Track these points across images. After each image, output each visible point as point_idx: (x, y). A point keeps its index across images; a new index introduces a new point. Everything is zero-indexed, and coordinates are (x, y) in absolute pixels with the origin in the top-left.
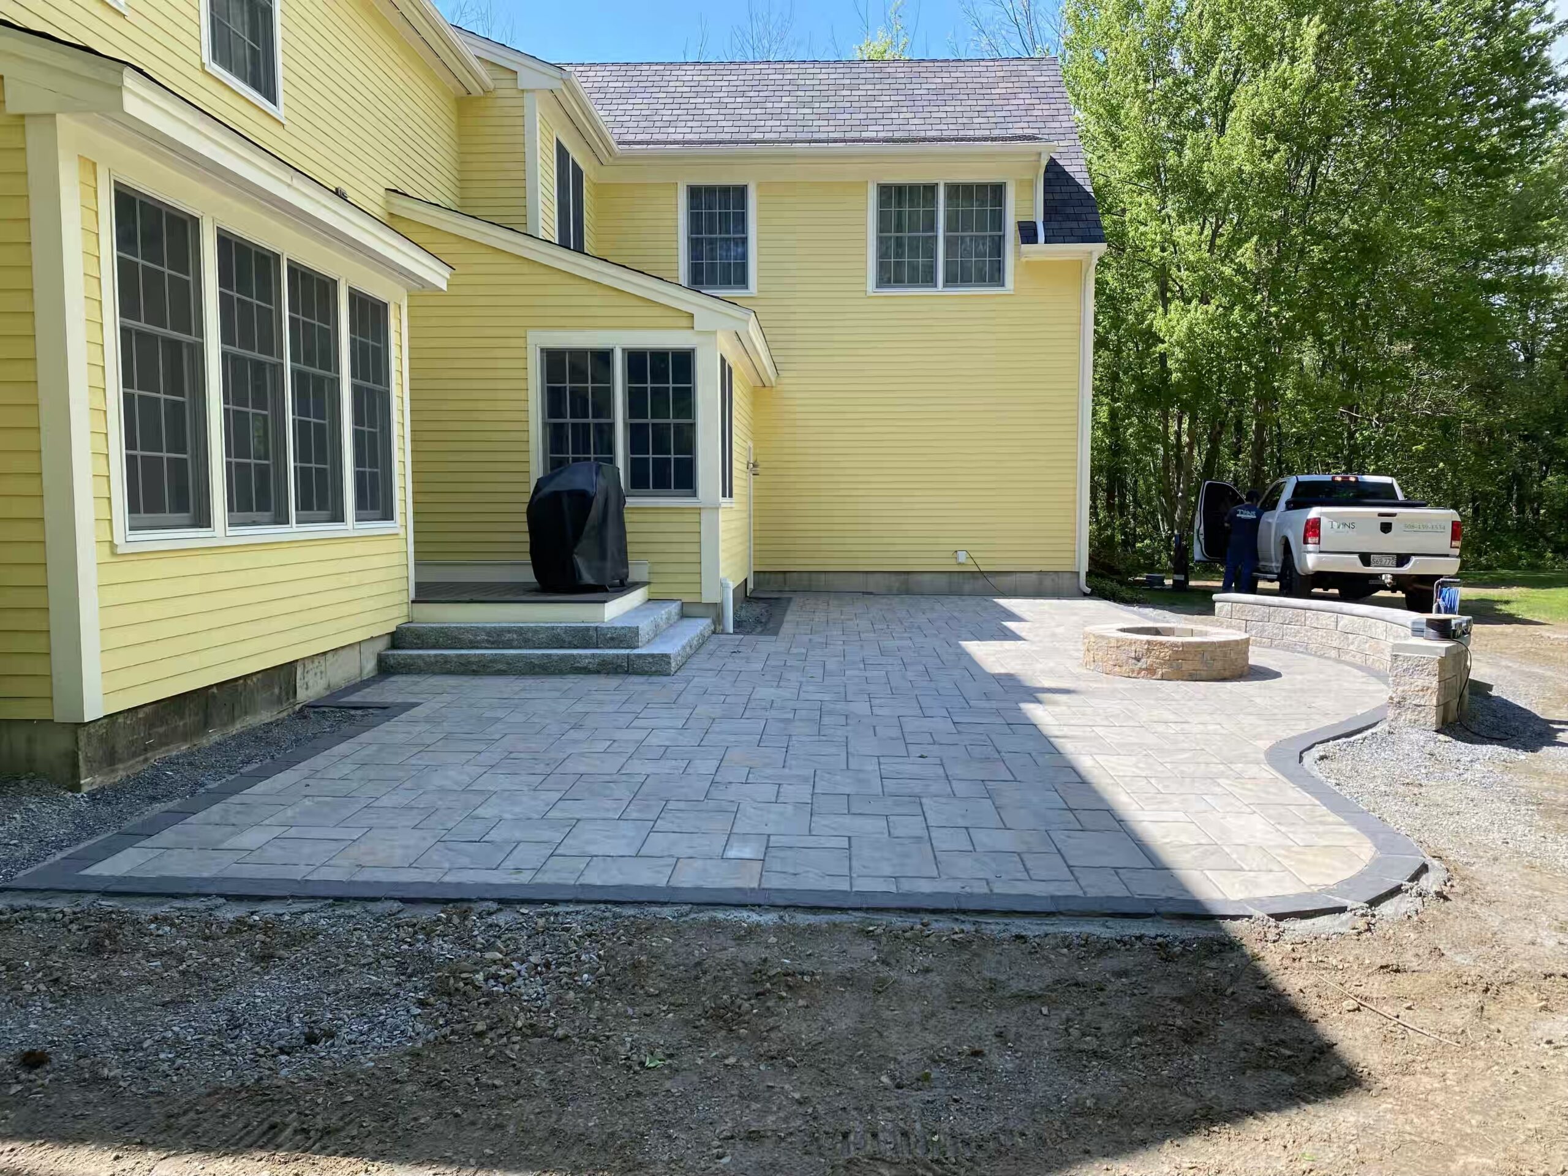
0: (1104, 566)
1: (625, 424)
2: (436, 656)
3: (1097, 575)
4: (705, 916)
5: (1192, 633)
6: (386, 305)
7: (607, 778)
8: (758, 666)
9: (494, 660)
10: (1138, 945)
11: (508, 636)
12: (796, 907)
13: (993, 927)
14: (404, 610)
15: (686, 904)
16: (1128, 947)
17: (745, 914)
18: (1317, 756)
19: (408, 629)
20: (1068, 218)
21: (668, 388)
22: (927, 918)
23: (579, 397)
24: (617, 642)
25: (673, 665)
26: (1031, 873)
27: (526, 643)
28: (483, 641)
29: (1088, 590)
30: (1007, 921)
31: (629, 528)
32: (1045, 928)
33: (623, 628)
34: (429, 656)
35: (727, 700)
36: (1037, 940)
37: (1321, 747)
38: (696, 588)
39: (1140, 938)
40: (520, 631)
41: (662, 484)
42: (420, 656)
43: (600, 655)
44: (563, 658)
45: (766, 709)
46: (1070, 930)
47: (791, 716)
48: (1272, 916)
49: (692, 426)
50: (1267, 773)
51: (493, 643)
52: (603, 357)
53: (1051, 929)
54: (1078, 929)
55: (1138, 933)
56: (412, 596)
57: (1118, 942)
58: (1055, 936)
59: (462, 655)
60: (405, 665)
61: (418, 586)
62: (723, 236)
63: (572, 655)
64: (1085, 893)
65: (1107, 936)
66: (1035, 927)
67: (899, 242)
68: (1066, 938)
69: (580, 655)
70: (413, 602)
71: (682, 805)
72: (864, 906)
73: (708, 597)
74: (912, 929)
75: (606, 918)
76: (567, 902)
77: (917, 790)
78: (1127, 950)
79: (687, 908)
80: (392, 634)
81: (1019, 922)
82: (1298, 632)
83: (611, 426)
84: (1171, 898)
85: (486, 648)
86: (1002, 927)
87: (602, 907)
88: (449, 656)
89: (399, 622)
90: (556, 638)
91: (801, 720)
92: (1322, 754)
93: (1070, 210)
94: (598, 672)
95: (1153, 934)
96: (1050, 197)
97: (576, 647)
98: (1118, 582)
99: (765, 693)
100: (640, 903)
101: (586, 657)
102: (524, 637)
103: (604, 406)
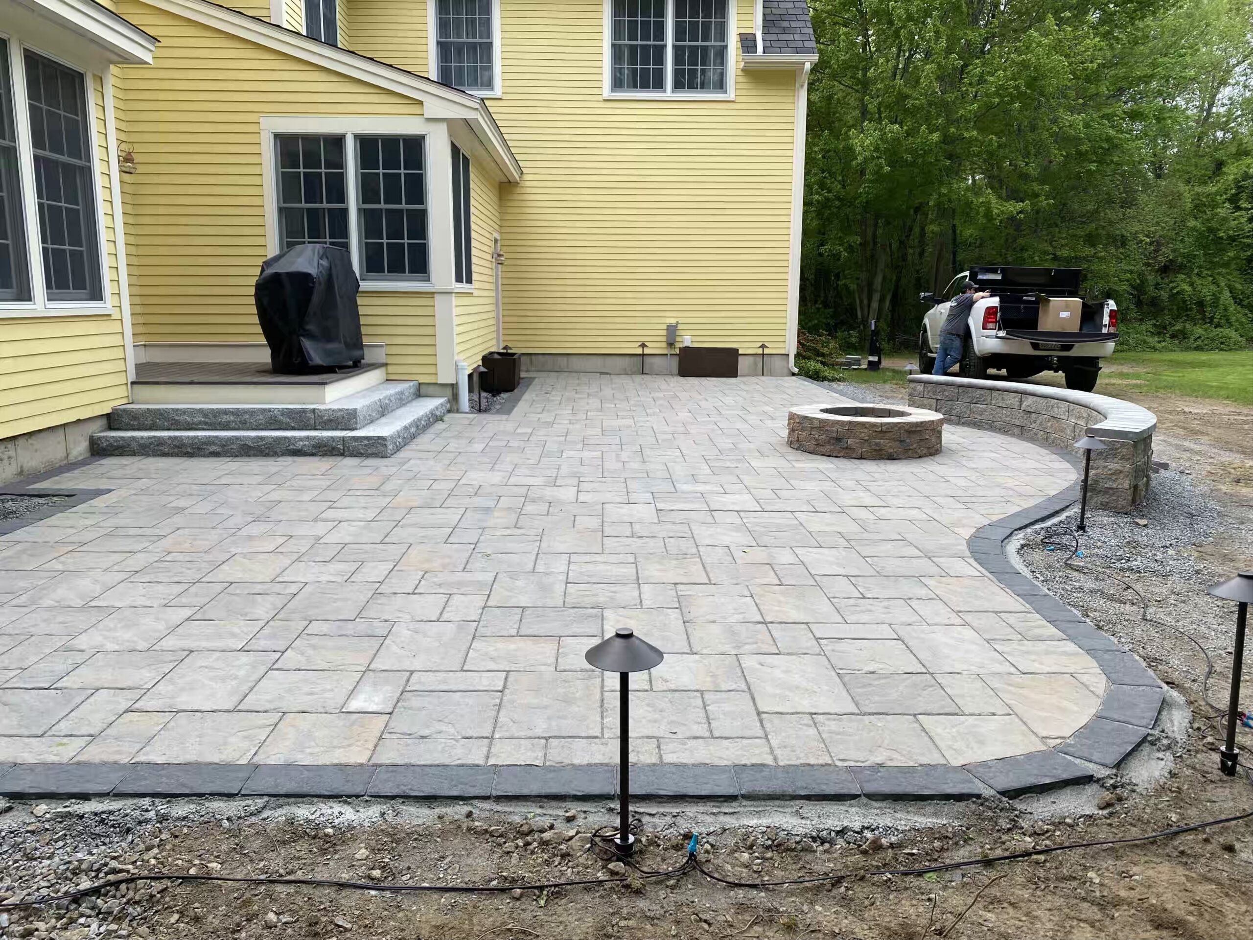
0: (809, 349)
1: (359, 210)
2: (149, 438)
3: (804, 358)
4: (279, 815)
5: (889, 413)
6: (81, 76)
7: (258, 588)
8: (478, 447)
9: (209, 441)
10: (840, 843)
11: (226, 418)
12: (406, 798)
13: (656, 820)
14: (123, 392)
15: (261, 795)
16: (827, 846)
17: (337, 808)
18: (1018, 545)
19: (125, 410)
20: (784, 31)
21: (400, 174)
22: (574, 808)
23: (312, 181)
24: (334, 424)
25: (390, 447)
26: (714, 724)
27: (244, 425)
28: (200, 423)
29: (796, 370)
30: (675, 811)
31: (362, 311)
32: (722, 818)
33: (340, 410)
34: (142, 438)
35: (434, 487)
36: (711, 839)
37: (1021, 535)
38: (431, 370)
39: (842, 832)
40: (237, 413)
41: (396, 268)
42: (133, 438)
43: (314, 437)
44: (278, 440)
45: (470, 497)
46: (753, 822)
47: (491, 504)
48: (1003, 793)
49: (424, 213)
50: (970, 569)
51: (211, 425)
52: (336, 142)
53: (731, 822)
54: (765, 821)
55: (838, 825)
56: (132, 377)
57: (814, 839)
58: (734, 831)
59: (175, 437)
60: (118, 448)
61: (139, 367)
62: (471, 40)
63: (286, 438)
64: (775, 759)
65: (801, 831)
66: (709, 819)
67: (633, 49)
68: (747, 835)
69: (295, 437)
70: (133, 383)
71: (324, 628)
72: (495, 793)
73: (446, 377)
74: (552, 827)
75: (147, 821)
76: (101, 795)
77: (601, 599)
78: (826, 851)
79: (260, 802)
80: (108, 416)
81: (691, 810)
82: (985, 411)
83: (345, 212)
84: (881, 765)
85: (203, 429)
86: (669, 820)
87: (146, 802)
88: (162, 437)
89: (116, 403)
90: (273, 421)
91: (503, 509)
92: (1022, 542)
93: (786, 24)
94: (313, 455)
95: (857, 826)
96: (768, 11)
97: (293, 429)
98: (822, 363)
99: (476, 477)
100: (200, 795)
101: (301, 439)
102: (241, 419)
103: (338, 192)
